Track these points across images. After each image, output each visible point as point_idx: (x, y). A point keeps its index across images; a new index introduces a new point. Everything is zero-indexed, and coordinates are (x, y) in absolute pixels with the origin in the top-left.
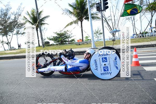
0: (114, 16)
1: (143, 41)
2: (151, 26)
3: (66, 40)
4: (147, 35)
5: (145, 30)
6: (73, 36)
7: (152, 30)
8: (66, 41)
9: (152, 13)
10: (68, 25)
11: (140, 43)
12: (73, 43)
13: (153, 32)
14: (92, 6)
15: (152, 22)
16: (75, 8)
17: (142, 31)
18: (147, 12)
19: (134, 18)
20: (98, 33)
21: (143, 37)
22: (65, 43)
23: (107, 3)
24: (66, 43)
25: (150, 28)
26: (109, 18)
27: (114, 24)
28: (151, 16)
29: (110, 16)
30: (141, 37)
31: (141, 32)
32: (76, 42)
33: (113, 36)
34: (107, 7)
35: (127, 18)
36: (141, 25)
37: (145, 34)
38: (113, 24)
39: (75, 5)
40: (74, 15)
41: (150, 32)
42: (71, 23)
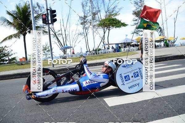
0: (65, 31)
1: (96, 59)
2: (104, 43)
3: (3, 58)
4: (100, 52)
5: (98, 47)
6: (13, 54)
7: (105, 47)
8: (3, 60)
9: (104, 29)
10: (5, 39)
11: (93, 61)
12: (14, 63)
13: (106, 49)
14: (38, 17)
15: (104, 38)
16: (15, 18)
17: (96, 48)
18: (99, 28)
19: (86, 34)
20: (47, 50)
21: (97, 54)
22: (2, 62)
23: (55, 16)
24: (4, 62)
25: (103, 44)
26: (59, 33)
27: (65, 40)
28: (103, 32)
29: (60, 30)
30: (94, 54)
31: (94, 49)
32: (18, 61)
33: (64, 53)
34: (56, 20)
35: (80, 34)
36: (94, 41)
37: (99, 51)
38: (63, 39)
39: (16, 14)
40: (15, 26)
41: (104, 48)
42: (10, 37)
